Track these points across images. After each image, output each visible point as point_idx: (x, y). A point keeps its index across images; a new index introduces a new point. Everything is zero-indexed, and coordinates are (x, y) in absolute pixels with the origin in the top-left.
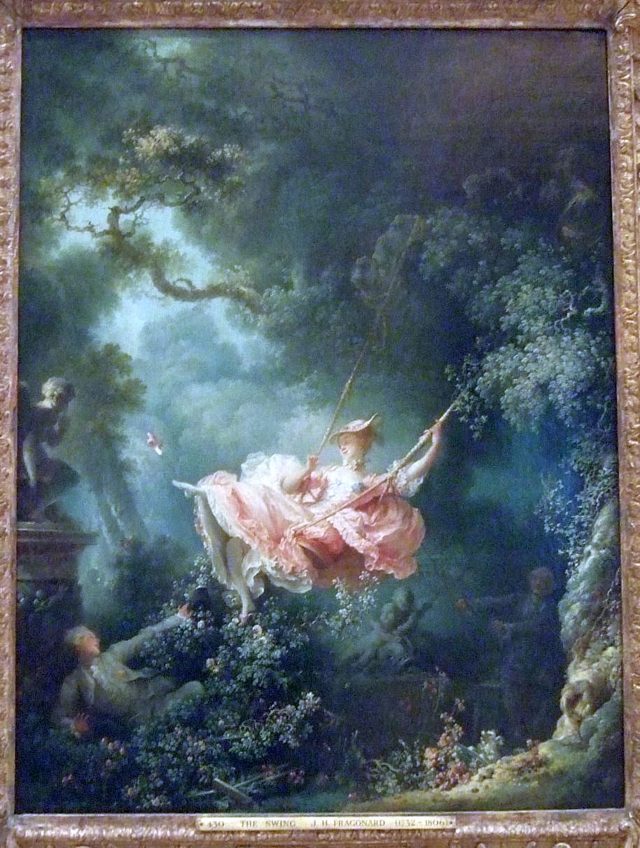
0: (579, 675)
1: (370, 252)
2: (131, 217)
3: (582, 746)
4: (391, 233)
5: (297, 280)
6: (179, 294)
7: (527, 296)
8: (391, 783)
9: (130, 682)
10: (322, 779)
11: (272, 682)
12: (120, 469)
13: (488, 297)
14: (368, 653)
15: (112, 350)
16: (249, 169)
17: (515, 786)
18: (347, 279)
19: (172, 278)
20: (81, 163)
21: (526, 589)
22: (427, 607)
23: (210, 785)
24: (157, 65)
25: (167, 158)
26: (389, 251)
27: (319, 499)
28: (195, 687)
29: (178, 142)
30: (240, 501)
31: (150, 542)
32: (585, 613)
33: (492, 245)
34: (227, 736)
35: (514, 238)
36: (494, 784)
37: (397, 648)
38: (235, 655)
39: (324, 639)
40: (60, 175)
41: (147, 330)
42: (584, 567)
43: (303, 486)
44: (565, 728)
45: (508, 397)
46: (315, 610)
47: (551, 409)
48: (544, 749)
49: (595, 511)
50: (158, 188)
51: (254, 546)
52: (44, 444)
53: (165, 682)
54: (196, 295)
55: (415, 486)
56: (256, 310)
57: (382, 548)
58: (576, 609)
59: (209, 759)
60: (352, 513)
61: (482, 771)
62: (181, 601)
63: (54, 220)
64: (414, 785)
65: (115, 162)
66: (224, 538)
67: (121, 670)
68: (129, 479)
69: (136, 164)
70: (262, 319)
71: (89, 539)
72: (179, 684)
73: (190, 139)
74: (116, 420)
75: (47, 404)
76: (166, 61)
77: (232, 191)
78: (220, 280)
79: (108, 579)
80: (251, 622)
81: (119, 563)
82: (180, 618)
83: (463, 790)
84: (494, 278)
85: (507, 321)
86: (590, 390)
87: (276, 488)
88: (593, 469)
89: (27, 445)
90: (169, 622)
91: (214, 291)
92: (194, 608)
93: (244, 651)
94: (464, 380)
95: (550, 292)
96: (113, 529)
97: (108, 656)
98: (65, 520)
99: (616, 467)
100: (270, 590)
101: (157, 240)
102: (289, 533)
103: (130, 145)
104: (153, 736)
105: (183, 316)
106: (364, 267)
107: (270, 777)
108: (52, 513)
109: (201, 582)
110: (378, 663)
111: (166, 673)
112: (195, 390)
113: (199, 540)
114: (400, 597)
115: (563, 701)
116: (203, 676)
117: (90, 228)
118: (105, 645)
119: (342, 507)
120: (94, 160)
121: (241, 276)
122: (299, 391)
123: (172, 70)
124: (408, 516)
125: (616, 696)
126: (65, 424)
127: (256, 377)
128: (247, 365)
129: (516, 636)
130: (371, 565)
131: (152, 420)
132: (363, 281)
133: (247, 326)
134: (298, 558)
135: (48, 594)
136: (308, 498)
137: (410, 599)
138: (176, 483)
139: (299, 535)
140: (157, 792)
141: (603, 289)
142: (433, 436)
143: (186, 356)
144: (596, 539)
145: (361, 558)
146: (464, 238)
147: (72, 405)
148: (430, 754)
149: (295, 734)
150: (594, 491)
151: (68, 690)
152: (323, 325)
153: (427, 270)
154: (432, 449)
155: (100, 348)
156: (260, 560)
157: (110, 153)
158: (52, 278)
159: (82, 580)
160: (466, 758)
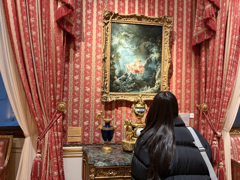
0: (157, 82)
1: (141, 45)
2: (120, 40)
3: (157, 88)
4: (143, 43)
5: (135, 47)
6: (125, 48)
7: (154, 49)
8: (141, 90)
9: (120, 81)
10: (135, 90)
11: (131, 81)
12: (119, 63)
13: (151, 49)
14: (139, 80)
15: (118, 52)
16: (131, 37)
17: (151, 91)
18: (139, 47)
19: (124, 46)
20: (116, 35)
21: (153, 75)
22: (145, 76)
23: (126, 90)
24: (123, 27)
25: (124, 35)
26: (143, 45)
27: (136, 66)
28: (125, 82)
29: (125, 34)
30: (129, 66)
31: (121, 69)
32: (158, 77)
33: (152, 45)
34: (127, 86)
35: (154, 44)
36: (149, 91)
37: (142, 79)
38: (128, 79)
39: (136, 78)
40: (114, 36)
41: (122, 51)
42: (158, 73)
43: (135, 65)
44: (155, 86)
45: (152, 58)
46: (135, 76)
47: (156, 59)
48: (154, 88)
49: (159, 68)
50: (123, 38)
51: (130, 70)
52: (113, 61)
53: (122, 81)
54: (126, 48)
55: (144, 66)
56: (131, 50)
57: (141, 71)
58: (157, 76)
59: (126, 88)
60: (139, 68)
61: (149, 90)
62: (124, 75)
63: (113, 40)
64: (143, 91)
65: (119, 35)
66: (128, 69)
67: (119, 80)
68: (120, 64)
69: (121, 36)
70: (132, 50)
71: (116, 69)
72: (124, 82)
73: (126, 34)
74: (119, 59)
75: (113, 57)
76: (124, 26)
77: (129, 39)
78: (128, 47)
79: (118, 72)
80: (130, 77)
81: (119, 71)
82: (124, 76)
83: (147, 91)
84: (152, 48)
85: (152, 52)
86: (159, 58)
87: (132, 66)
88: (159, 65)
89: (111, 60)
90: (123, 76)
91: (128, 48)
92: (125, 75)
93: (129, 79)
94: (149, 57)
95: (156, 49)
96: (118, 68)
97: (118, 79)
98: (114, 67)
99: (161, 65)
100: (132, 74)
101: (123, 43)
102: (133, 69)
103: (121, 34)
104: (121, 86)
105: (125, 50)
106: (141, 46)
107: (131, 90)
108: (113, 67)
109: (126, 73)
110: (140, 80)
111: (123, 81)
112: (126, 56)
113: (126, 69)
114: (142, 75)
115: (155, 84)
116: (126, 81)
117: (117, 41)
118: (117, 78)
119: (138, 67)
120: (117, 35)
121: (130, 47)
122: (135, 57)
123: (125, 27)
124: (143, 68)
125: (160, 84)
126: (114, 59)
127: (131, 56)
128: (130, 55)
129: (152, 78)
130: (140, 72)
131: (122, 59)
132: (140, 47)
133: (130, 51)
134: (134, 71)
135: (113, 74)
136: (135, 66)
137: (143, 75)
138: (124, 65)
139: (134, 69)
140: (121, 91)
141: (161, 49)
142: (146, 61)
143: (125, 53)
144: (159, 70)
145: (139, 71)
146: (149, 44)
147: (115, 57)
148: (144, 88)
149: (133, 86)
150: (159, 67)
151: (114, 82)
152: (137, 51)
153: (146, 47)
154: (146, 62)
155: (117, 52)
156: (131, 71)
157: (119, 34)
158: (113, 46)
159: (116, 72)
160: (147, 88)
